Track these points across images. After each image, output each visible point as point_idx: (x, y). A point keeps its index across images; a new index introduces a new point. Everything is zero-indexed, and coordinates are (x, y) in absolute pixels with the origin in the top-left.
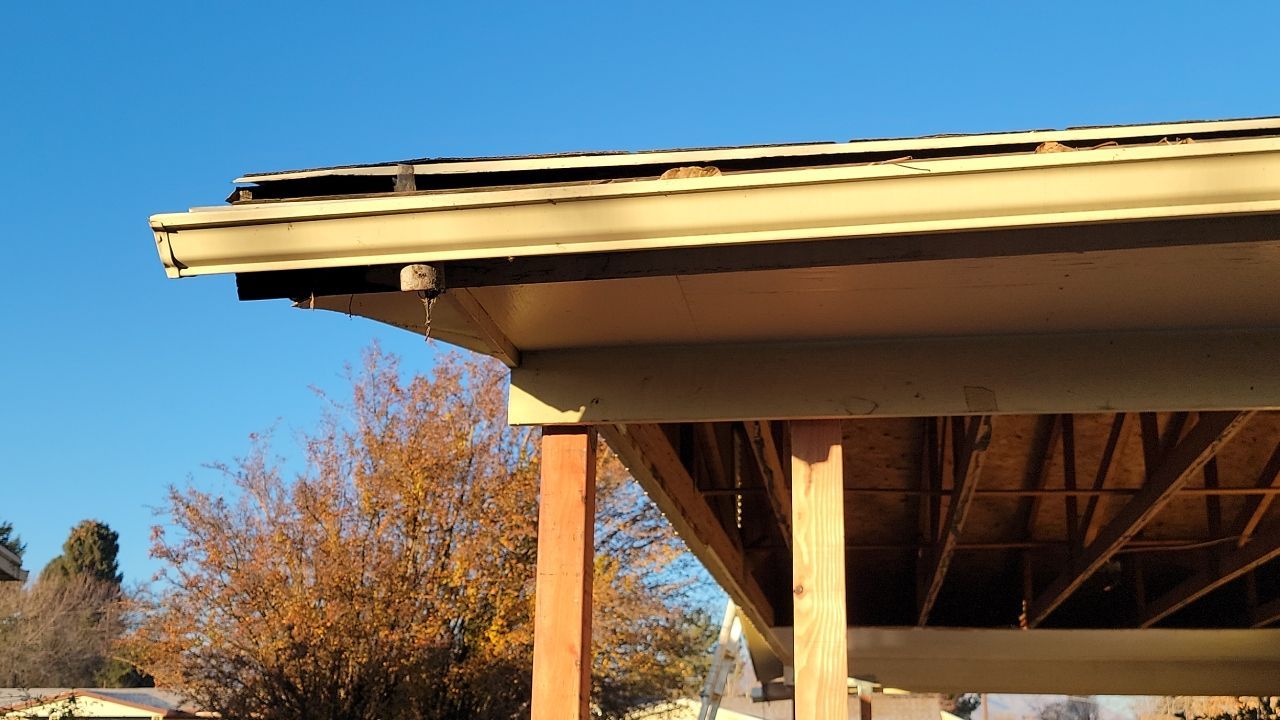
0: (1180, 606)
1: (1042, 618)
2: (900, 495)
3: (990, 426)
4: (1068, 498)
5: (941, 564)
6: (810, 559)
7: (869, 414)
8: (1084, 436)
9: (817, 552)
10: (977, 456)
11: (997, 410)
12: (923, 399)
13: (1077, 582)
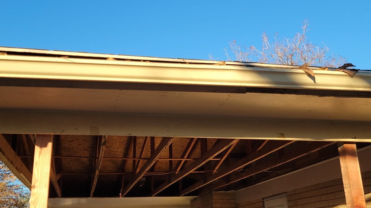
0: (161, 190)
1: (125, 194)
2: (88, 159)
3: (105, 139)
4: (133, 160)
5: (95, 179)
6: (38, 178)
7: (60, 133)
8: (140, 143)
9: (41, 175)
10: (103, 147)
11: (99, 134)
12: (78, 130)
13: (134, 184)
